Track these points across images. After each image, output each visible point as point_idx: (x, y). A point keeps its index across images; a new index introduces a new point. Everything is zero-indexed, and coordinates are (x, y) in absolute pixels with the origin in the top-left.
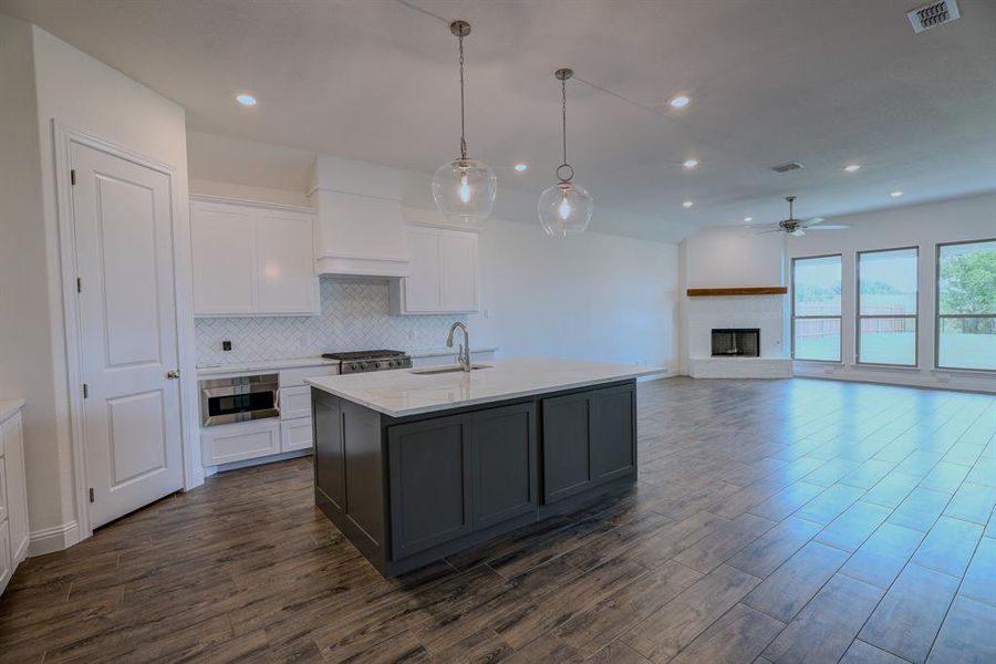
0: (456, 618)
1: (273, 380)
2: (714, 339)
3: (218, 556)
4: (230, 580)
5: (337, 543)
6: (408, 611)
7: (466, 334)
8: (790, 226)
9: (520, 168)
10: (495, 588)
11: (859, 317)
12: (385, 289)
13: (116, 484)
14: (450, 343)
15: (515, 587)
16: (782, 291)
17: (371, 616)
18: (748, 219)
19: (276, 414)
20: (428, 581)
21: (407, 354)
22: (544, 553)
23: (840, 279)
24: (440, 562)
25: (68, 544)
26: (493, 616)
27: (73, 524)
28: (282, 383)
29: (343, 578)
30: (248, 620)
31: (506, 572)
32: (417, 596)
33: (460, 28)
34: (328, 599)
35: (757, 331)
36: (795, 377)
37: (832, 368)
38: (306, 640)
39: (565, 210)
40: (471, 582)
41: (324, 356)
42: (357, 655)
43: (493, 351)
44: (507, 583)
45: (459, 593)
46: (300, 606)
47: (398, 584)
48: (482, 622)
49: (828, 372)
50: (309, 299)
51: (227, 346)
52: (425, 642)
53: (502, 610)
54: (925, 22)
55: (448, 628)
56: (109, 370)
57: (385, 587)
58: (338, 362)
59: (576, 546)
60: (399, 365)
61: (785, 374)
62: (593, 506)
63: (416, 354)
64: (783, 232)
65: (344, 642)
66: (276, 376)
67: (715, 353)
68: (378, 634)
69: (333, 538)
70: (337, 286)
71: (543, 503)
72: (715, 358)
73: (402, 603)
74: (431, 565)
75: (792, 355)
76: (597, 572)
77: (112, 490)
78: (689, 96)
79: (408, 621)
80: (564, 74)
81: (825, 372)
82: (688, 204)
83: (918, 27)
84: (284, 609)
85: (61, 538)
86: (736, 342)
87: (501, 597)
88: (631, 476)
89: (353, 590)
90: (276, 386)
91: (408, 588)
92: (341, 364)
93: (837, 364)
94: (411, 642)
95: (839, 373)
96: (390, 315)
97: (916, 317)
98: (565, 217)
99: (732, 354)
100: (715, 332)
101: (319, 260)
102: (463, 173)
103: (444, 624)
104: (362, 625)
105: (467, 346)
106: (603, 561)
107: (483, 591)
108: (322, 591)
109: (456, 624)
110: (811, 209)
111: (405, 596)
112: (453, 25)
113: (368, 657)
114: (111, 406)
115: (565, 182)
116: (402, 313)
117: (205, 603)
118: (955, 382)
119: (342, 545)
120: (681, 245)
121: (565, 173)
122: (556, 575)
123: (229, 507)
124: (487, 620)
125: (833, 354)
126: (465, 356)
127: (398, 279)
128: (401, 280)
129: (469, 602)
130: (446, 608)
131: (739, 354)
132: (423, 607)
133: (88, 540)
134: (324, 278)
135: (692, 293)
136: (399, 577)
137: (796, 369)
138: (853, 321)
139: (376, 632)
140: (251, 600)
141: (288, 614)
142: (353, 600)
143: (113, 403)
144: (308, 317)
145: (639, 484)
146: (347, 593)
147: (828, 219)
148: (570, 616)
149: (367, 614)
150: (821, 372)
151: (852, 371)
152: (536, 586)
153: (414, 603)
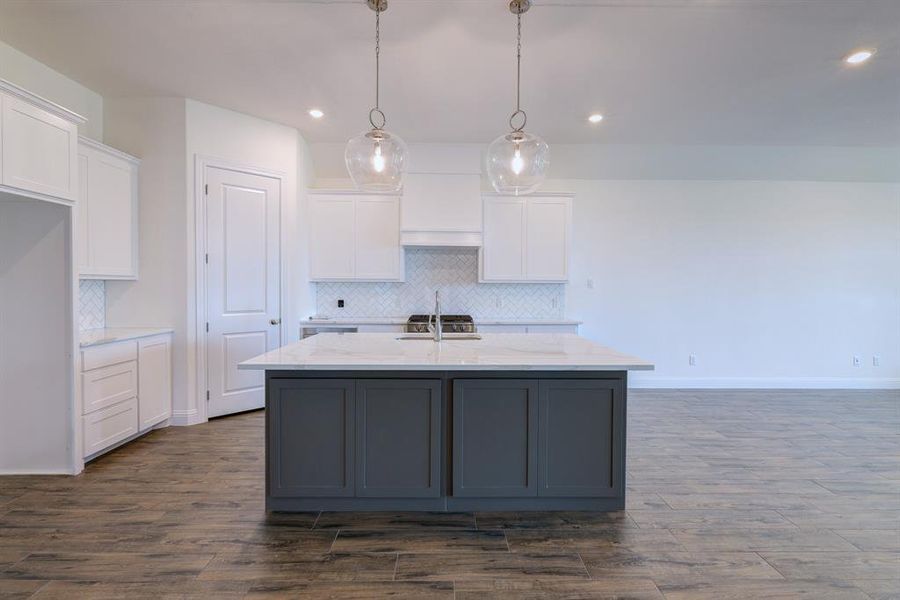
9: (596, 118)
12: (473, 258)
13: (228, 391)
25: (190, 423)
27: (194, 411)
31: (339, 545)
39: (518, 163)
41: (411, 316)
43: (576, 325)
50: (392, 266)
51: (341, 303)
56: (224, 315)
62: (521, 518)
65: (178, 542)
70: (427, 256)
71: (452, 494)
77: (224, 395)
80: (519, 6)
85: (186, 418)
89: (238, 509)
101: (406, 232)
102: (377, 144)
114: (226, 339)
115: (517, 130)
116: (480, 281)
121: (517, 122)
128: (478, 250)
133: (205, 423)
134: (408, 249)
142: (227, 516)
143: (228, 337)
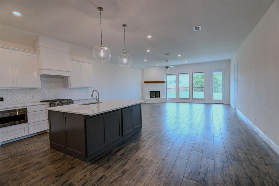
0: (110, 166)
1: (25, 110)
2: (150, 93)
3: (20, 169)
4: (30, 174)
5: (64, 157)
6: (96, 168)
7: (98, 93)
8: (167, 67)
10: (117, 158)
11: (179, 88)
12: (62, 80)
14: (92, 96)
15: (122, 156)
16: (164, 82)
17: (86, 172)
18: (157, 65)
19: (26, 121)
20: (98, 160)
21: (72, 100)
22: (126, 148)
23: (175, 79)
24: (99, 155)
26: (119, 164)
28: (28, 111)
29: (72, 165)
30: (45, 183)
31: (119, 154)
32: (97, 164)
33: (100, 9)
34: (70, 171)
35: (159, 91)
36: (167, 102)
37: (174, 100)
38: (69, 182)
39: (125, 61)
40: (111, 158)
41: (41, 101)
42: (87, 182)
44: (120, 156)
45: (108, 161)
46: (61, 175)
47: (90, 163)
48: (118, 166)
49: (174, 101)
50: (37, 83)
51: (2, 99)
52: (104, 174)
53: (121, 162)
54: (196, 29)
55: (109, 169)
57: (86, 164)
58: (49, 103)
59: (133, 145)
60: (70, 103)
61: (165, 101)
62: (134, 135)
63: (75, 100)
64: (166, 69)
65: (81, 180)
66: (26, 109)
67: (150, 97)
68: (90, 175)
69: (62, 156)
70: (46, 78)
71: (123, 136)
72: (151, 98)
73: (94, 166)
74: (97, 156)
75: (166, 97)
76: (140, 149)
78: (151, 36)
79: (98, 170)
80: (124, 25)
81: (173, 100)
82: (145, 60)
83: (195, 30)
84: (56, 177)
86: (155, 94)
87: (120, 159)
88: (141, 127)
89: (76, 167)
90: (26, 112)
91: (93, 163)
92: (50, 103)
93: (175, 99)
94: (100, 175)
95: (176, 101)
96: (64, 88)
97: (189, 88)
98: (125, 63)
99: (154, 97)
100: (150, 92)
101: (40, 70)
102: (102, 49)
103: (108, 169)
104: (84, 175)
105: (98, 96)
106: (141, 147)
107: (114, 159)
108: (67, 170)
109: (111, 168)
110: (171, 64)
111: (94, 165)
112: (98, 8)
113: (90, 181)
115: (125, 53)
116: (69, 87)
117: (24, 183)
118: (196, 101)
119: (66, 157)
120: (142, 70)
121: (125, 51)
122: (131, 152)
123: (14, 155)
124: (118, 165)
125: (174, 96)
126: (98, 99)
127: (68, 77)
128: (69, 77)
129: (112, 162)
130: (107, 165)
131: (156, 97)
132: (100, 166)
134: (42, 76)
135: (145, 82)
136: (90, 161)
137: (168, 100)
138: (178, 89)
139: (89, 175)
140: (42, 178)
141: (58, 178)
142: (78, 169)
144: (35, 89)
145: (142, 129)
146: (75, 168)
147: (175, 66)
148: (138, 159)
149: (84, 172)
150: (172, 101)
151: (178, 100)
152: (127, 155)
153: (97, 166)
